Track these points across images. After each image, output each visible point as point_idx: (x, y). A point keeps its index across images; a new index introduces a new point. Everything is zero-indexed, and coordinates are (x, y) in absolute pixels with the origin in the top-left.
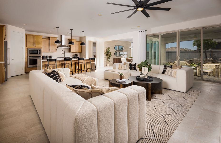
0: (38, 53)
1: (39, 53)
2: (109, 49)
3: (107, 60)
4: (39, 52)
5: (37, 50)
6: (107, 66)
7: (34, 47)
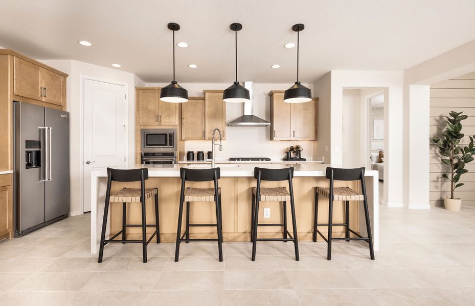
0: (166, 144)
1: (171, 144)
2: (456, 119)
3: (445, 176)
4: (171, 141)
5: (166, 135)
6: (441, 204)
7: (157, 123)
